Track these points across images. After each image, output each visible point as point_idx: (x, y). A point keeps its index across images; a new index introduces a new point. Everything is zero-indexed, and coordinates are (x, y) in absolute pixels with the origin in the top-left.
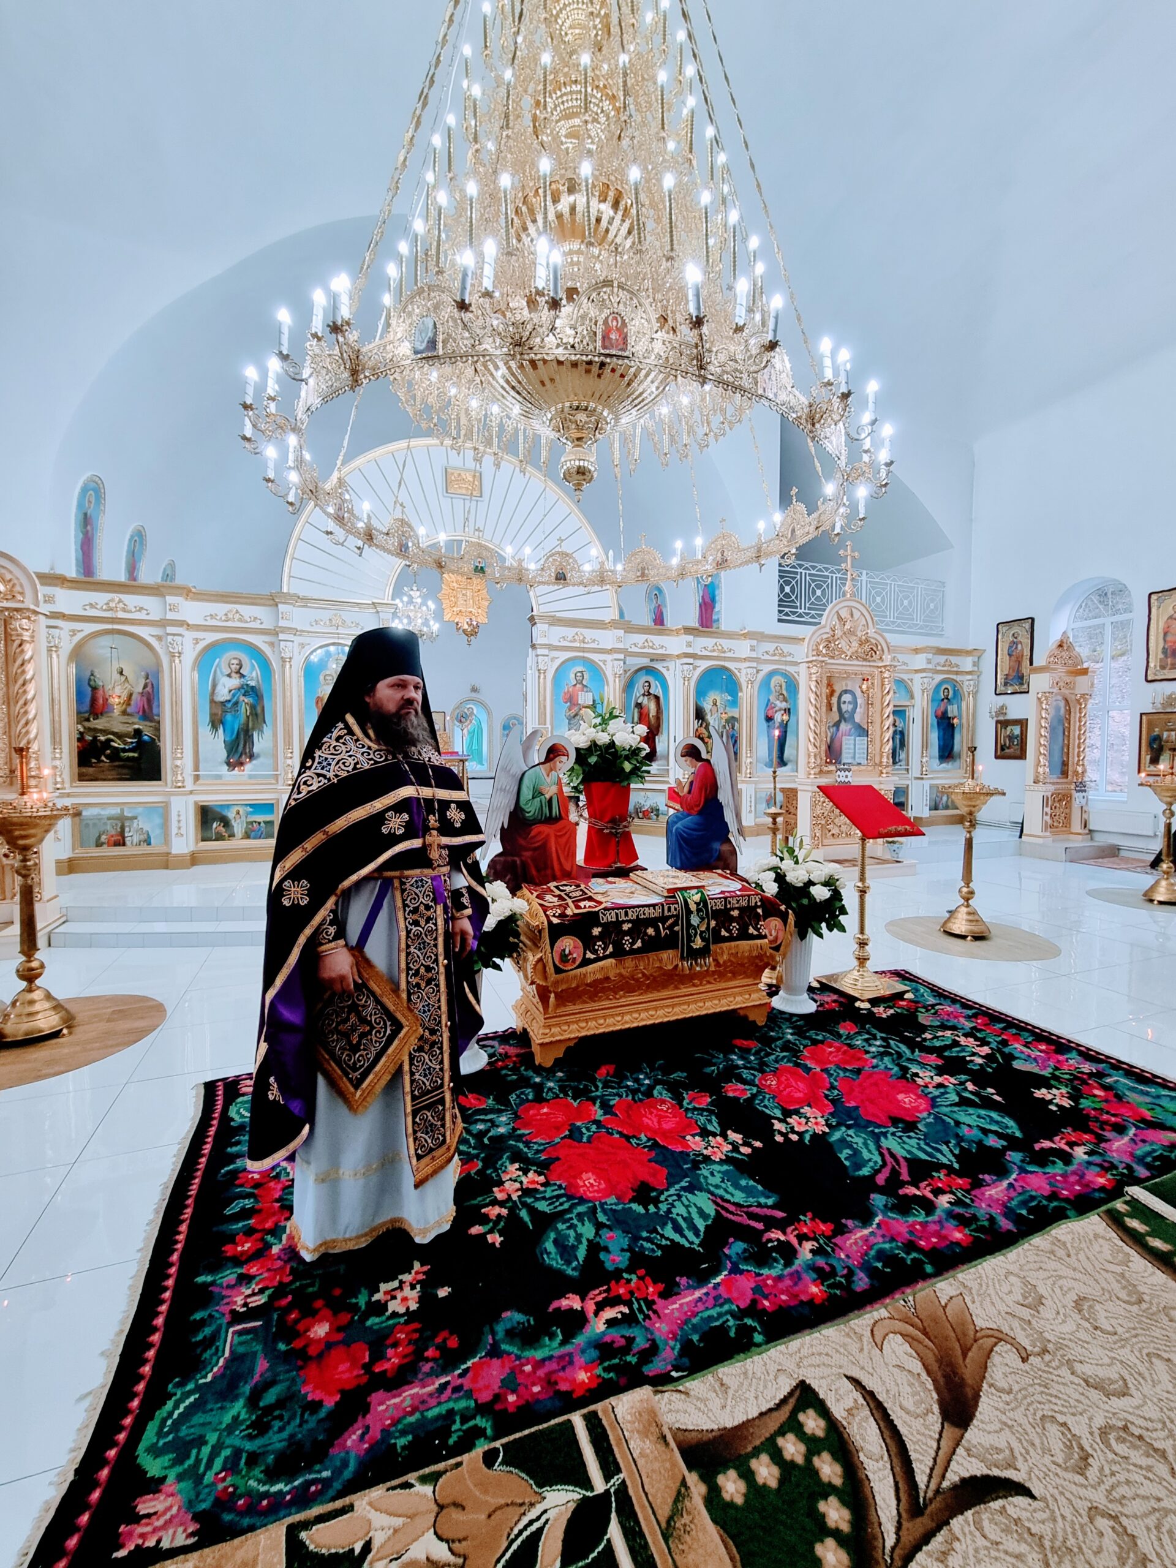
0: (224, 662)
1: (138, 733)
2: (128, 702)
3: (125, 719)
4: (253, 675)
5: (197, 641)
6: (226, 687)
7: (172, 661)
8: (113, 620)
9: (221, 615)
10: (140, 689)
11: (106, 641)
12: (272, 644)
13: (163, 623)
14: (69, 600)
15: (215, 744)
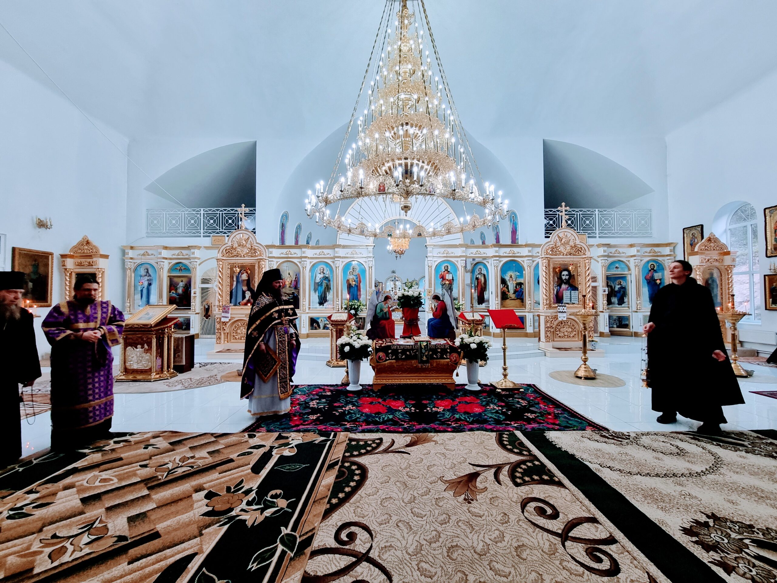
0: (318, 269)
1: (293, 293)
2: (291, 284)
3: (290, 289)
4: (327, 273)
5: (311, 262)
6: (319, 277)
7: (303, 270)
8: (287, 258)
9: (318, 253)
10: (294, 279)
11: (285, 264)
12: (333, 262)
13: (301, 258)
14: (276, 252)
15: (315, 298)
